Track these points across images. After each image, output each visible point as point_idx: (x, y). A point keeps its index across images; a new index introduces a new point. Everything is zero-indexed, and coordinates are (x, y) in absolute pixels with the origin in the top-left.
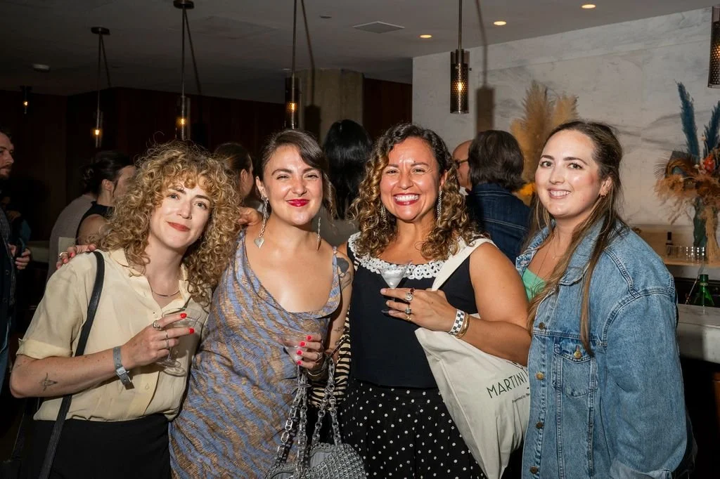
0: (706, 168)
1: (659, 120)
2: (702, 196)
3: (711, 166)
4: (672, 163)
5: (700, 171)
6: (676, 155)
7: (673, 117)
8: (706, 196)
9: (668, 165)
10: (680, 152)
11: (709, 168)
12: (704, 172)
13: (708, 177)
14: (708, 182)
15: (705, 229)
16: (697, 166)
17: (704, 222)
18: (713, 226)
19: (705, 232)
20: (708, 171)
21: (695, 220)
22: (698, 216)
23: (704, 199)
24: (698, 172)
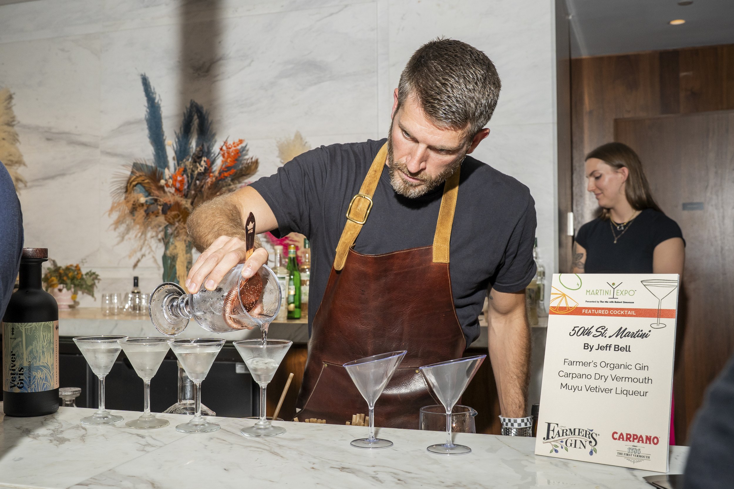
0: (174, 185)
1: (120, 126)
2: (171, 224)
3: (181, 182)
4: (132, 179)
5: (166, 189)
6: (137, 167)
7: (138, 122)
8: (177, 224)
9: (129, 182)
10: (142, 165)
11: (178, 185)
12: (173, 190)
13: (178, 198)
14: (177, 205)
15: (176, 270)
16: (163, 182)
17: (174, 258)
18: (186, 264)
19: (176, 273)
20: (178, 190)
21: (165, 257)
22: (168, 252)
23: (174, 228)
24: (164, 192)
